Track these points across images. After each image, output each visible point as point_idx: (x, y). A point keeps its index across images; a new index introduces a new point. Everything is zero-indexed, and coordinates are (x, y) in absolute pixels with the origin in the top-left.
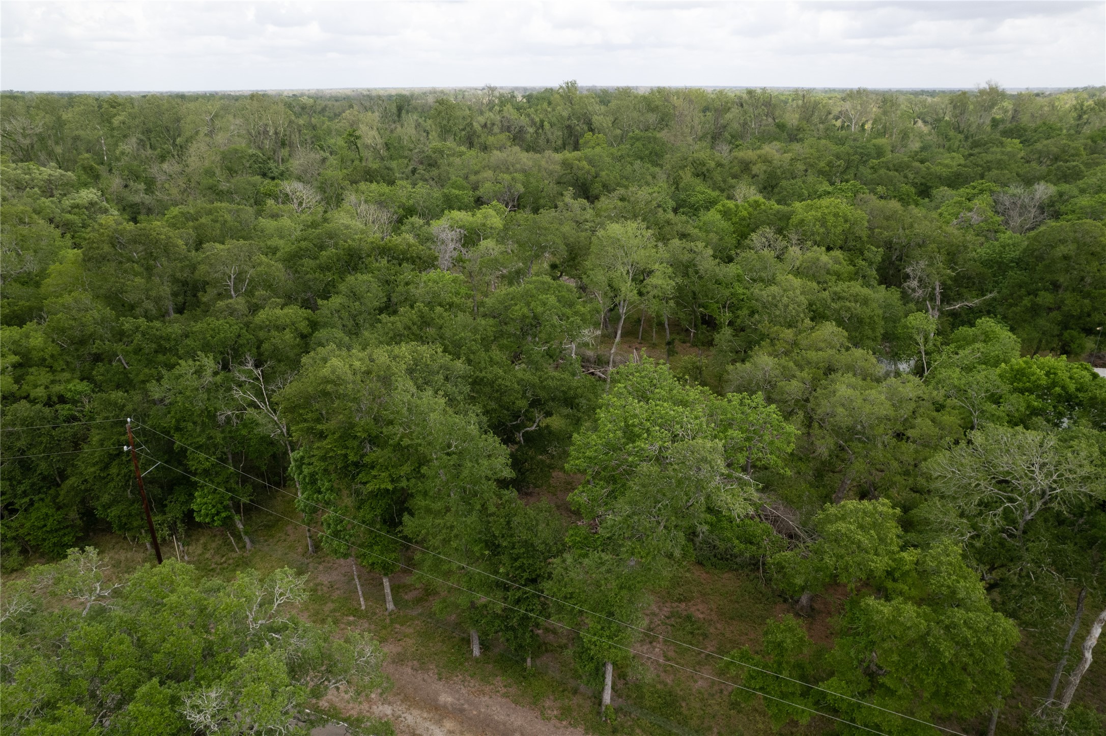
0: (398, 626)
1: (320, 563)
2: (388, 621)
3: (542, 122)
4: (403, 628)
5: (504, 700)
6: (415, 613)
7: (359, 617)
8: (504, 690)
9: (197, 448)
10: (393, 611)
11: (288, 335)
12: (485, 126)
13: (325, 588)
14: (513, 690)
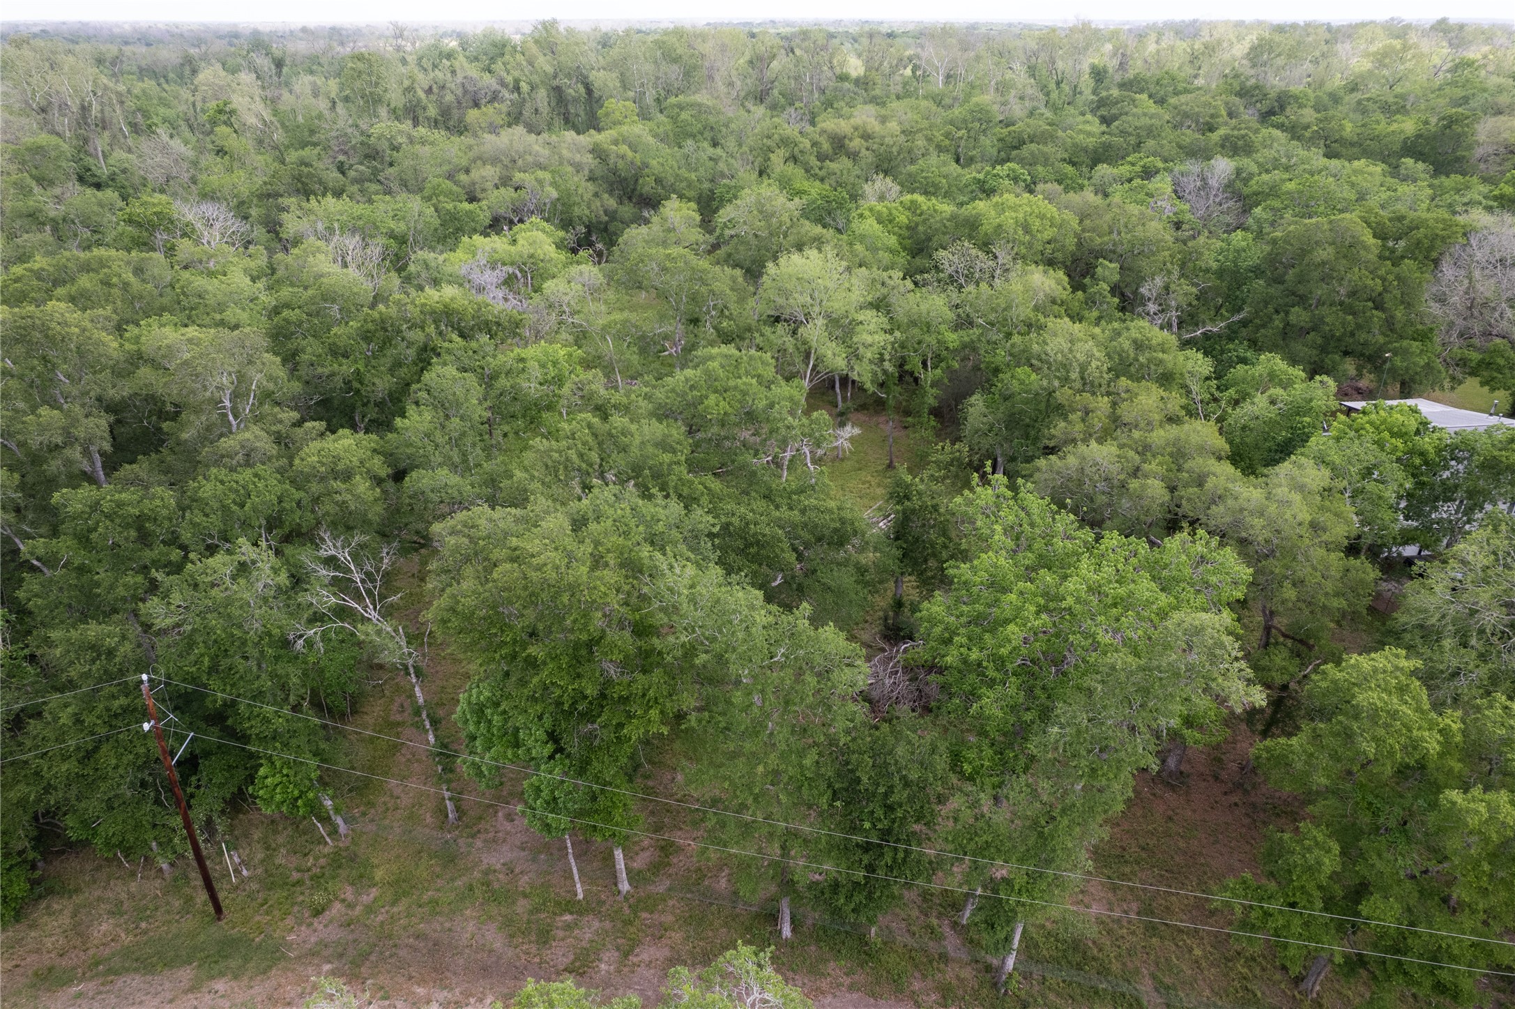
0: (644, 915)
1: (473, 836)
2: (627, 911)
3: (517, 81)
4: (656, 916)
5: (855, 996)
6: (661, 889)
7: (580, 913)
8: (847, 981)
9: (254, 698)
10: (628, 892)
11: (362, 486)
12: (429, 91)
13: (501, 876)
14: (859, 977)
